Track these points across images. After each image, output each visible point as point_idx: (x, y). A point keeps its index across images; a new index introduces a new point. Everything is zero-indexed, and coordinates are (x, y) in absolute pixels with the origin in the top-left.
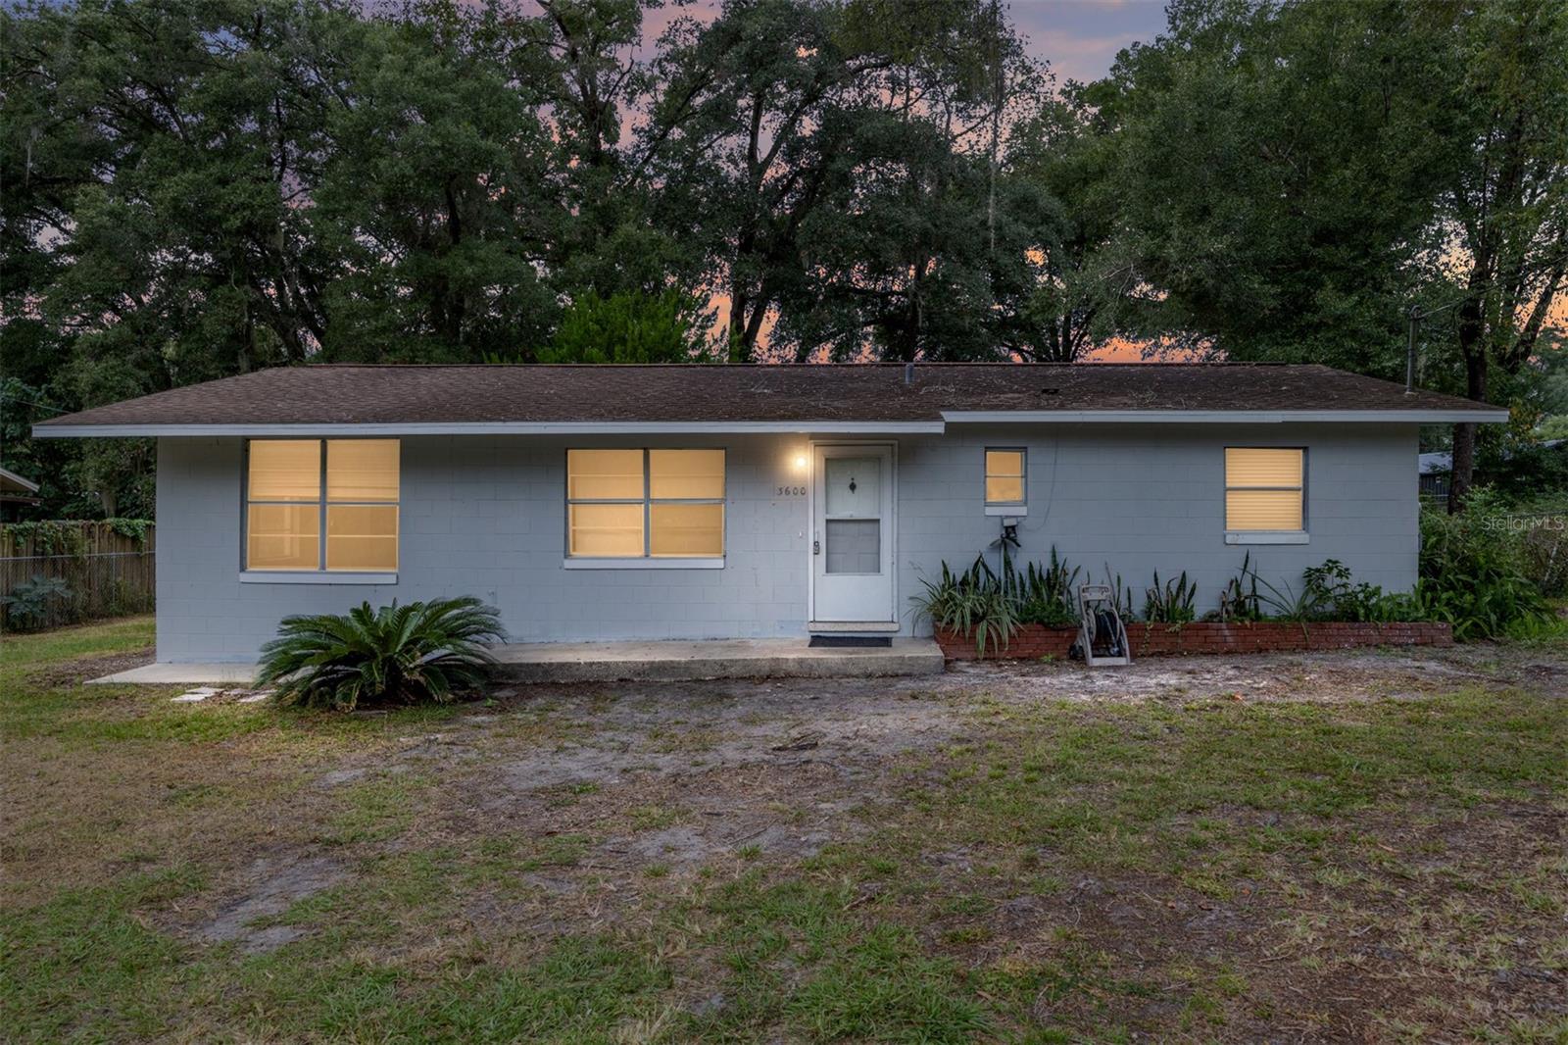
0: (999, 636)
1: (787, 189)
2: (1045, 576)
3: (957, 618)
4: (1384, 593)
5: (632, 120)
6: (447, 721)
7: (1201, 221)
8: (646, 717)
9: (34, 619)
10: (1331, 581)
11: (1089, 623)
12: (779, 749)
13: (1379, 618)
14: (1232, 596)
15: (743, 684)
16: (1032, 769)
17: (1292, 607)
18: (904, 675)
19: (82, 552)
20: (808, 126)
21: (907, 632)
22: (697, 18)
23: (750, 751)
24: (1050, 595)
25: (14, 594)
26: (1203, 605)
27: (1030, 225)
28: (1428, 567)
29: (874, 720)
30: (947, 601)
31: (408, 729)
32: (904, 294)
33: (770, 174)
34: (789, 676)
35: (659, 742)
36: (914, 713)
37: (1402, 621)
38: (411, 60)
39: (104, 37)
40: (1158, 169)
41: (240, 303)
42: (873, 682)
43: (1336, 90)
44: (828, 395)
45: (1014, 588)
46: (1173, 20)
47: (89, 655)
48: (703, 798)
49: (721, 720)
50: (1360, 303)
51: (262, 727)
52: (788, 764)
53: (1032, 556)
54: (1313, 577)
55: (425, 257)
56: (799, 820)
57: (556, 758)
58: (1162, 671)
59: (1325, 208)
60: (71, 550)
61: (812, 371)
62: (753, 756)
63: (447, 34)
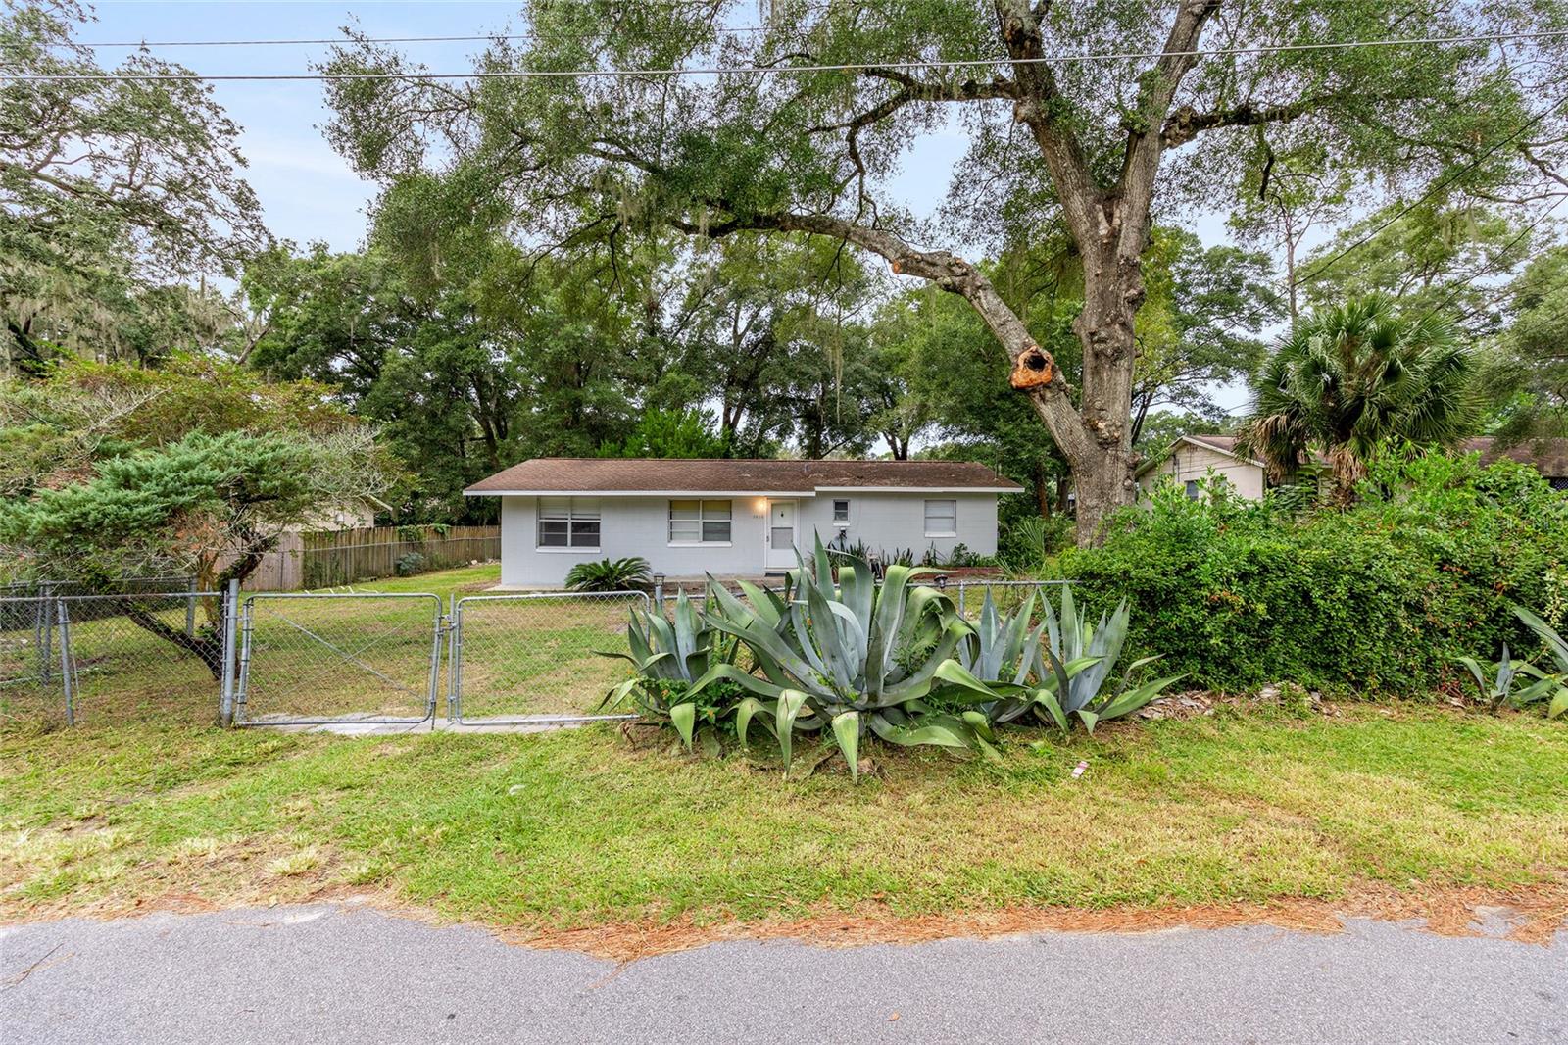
2: (857, 549)
4: (983, 556)
10: (962, 551)
13: (980, 565)
14: (927, 557)
17: (949, 561)
25: (401, 559)
27: (879, 371)
28: (1000, 545)
33: (745, 340)
44: (773, 477)
45: (845, 552)
54: (956, 550)
60: (421, 538)
61: (766, 464)
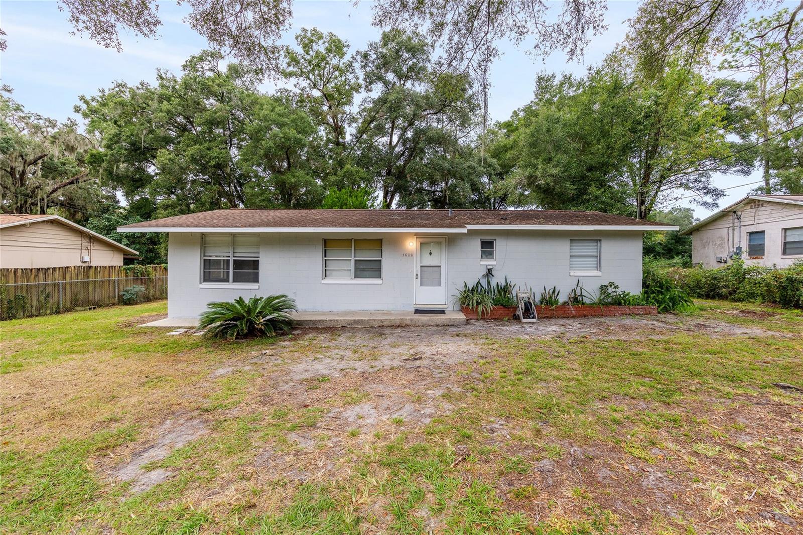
0: (486, 310)
1: (402, 155)
2: (503, 287)
3: (471, 304)
4: (631, 295)
5: (350, 131)
6: (272, 344)
7: (549, 163)
8: (352, 343)
9: (133, 300)
10: (610, 290)
11: (522, 306)
12: (406, 360)
13: (629, 304)
14: (573, 295)
15: (389, 328)
16: (518, 374)
17: (596, 300)
18: (451, 325)
19: (152, 276)
20: (409, 134)
21: (451, 308)
22: (373, 97)
23: (394, 360)
24: (505, 295)
25: (126, 291)
26: (562, 299)
28: (645, 285)
29: (444, 346)
30: (466, 297)
31: (256, 348)
32: (441, 191)
33: (397, 149)
34: (407, 325)
35: (357, 355)
36: (459, 343)
37: (638, 305)
38: (274, 108)
39: (169, 100)
40: (533, 145)
41: (215, 191)
42: (440, 328)
43: (595, 118)
44: (421, 219)
45: (491, 292)
46: (536, 95)
47: (146, 314)
48: (375, 385)
49: (382, 345)
50: (605, 191)
51: (198, 347)
52: (411, 368)
53: (498, 280)
54: (603, 289)
55: (278, 175)
56: (419, 400)
57: (314, 363)
58: (551, 325)
59: (591, 159)
60: (148, 275)
61: (414, 212)
62: (396, 363)
63: (287, 100)
